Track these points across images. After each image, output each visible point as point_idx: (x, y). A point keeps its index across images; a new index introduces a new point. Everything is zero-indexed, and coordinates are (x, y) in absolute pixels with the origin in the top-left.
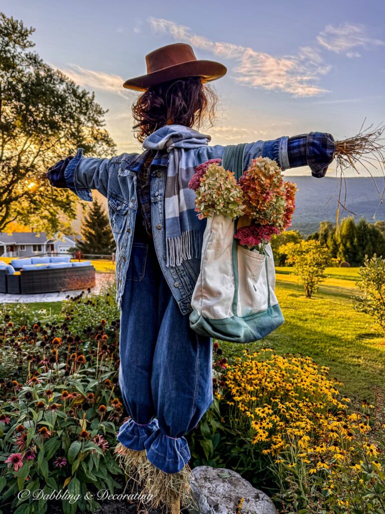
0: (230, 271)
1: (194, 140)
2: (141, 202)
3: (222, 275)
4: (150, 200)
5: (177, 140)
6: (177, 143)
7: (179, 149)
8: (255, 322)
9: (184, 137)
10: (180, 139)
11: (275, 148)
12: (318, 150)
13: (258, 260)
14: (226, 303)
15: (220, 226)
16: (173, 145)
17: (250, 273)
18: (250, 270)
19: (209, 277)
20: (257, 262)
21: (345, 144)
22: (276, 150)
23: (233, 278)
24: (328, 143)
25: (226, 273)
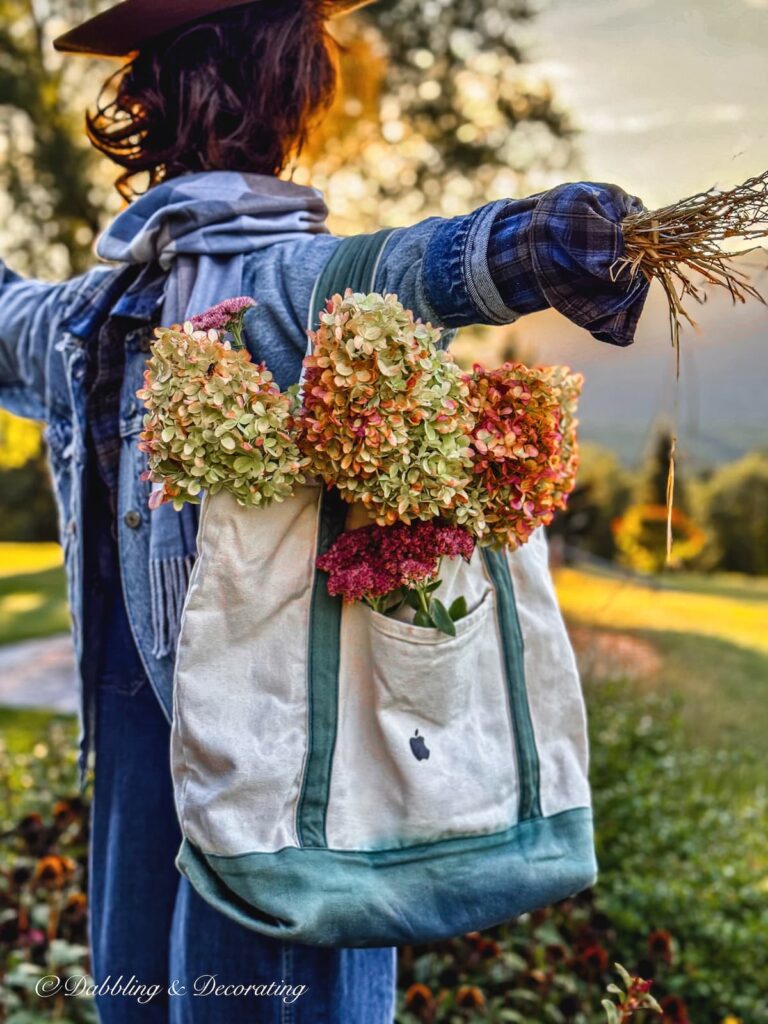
0: (298, 684)
1: (246, 222)
2: (96, 435)
3: (263, 698)
4: (116, 427)
5: (180, 229)
6: (184, 240)
7: (194, 258)
8: (431, 874)
9: (201, 220)
10: (191, 224)
11: (455, 248)
12: (562, 251)
13: (411, 648)
14: (260, 799)
15: (229, 530)
16: (173, 246)
17: (384, 695)
18: (384, 681)
19: (197, 705)
20: (405, 654)
21: (656, 228)
22: (457, 254)
23: (304, 709)
24: (591, 228)
25: (280, 690)
